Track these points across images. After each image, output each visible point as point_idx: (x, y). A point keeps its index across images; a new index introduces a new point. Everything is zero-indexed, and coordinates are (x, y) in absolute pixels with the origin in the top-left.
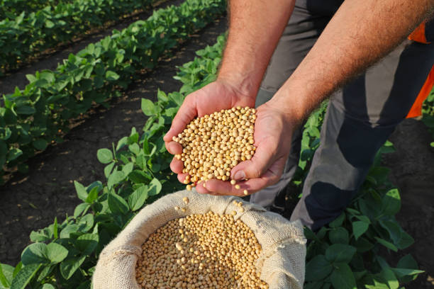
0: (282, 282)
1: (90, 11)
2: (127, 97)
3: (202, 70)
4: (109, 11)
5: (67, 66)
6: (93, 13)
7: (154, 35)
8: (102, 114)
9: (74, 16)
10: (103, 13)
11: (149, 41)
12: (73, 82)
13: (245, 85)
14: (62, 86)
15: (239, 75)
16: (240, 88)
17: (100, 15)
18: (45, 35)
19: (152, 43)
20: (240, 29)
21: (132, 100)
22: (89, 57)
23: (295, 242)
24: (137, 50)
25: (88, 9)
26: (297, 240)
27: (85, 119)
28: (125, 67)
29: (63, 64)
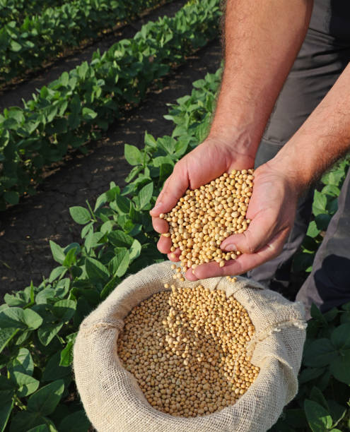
0: (273, 368)
1: (62, 26)
2: (108, 139)
3: (201, 107)
4: (85, 25)
5: (38, 102)
6: (66, 29)
7: (141, 59)
8: (79, 161)
9: (44, 34)
10: (78, 28)
11: (136, 68)
12: (44, 122)
13: (242, 142)
14: (33, 127)
15: (234, 130)
16: (235, 146)
17: (74, 31)
18: (10, 61)
19: (138, 70)
20: (236, 69)
21: (114, 144)
22: (62, 89)
23: (293, 325)
24: (119, 79)
25: (60, 24)
26: (296, 324)
27: (60, 166)
28: (105, 102)
29: (33, 99)
